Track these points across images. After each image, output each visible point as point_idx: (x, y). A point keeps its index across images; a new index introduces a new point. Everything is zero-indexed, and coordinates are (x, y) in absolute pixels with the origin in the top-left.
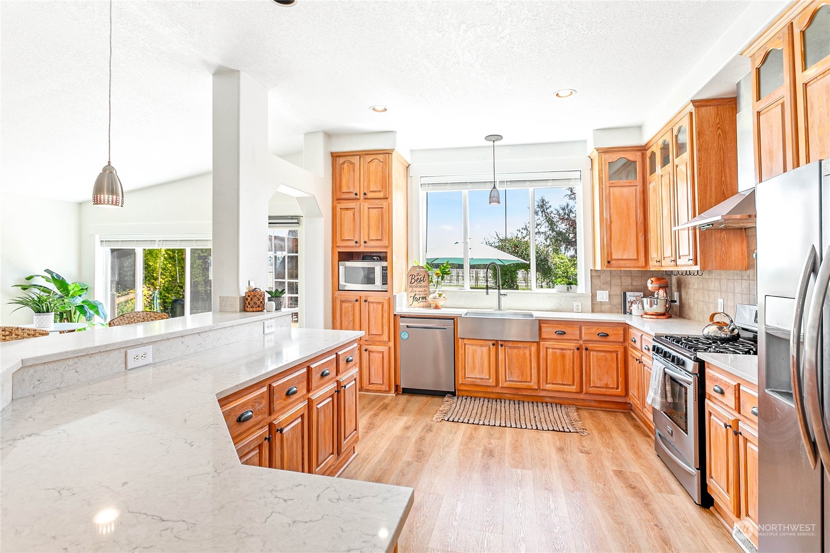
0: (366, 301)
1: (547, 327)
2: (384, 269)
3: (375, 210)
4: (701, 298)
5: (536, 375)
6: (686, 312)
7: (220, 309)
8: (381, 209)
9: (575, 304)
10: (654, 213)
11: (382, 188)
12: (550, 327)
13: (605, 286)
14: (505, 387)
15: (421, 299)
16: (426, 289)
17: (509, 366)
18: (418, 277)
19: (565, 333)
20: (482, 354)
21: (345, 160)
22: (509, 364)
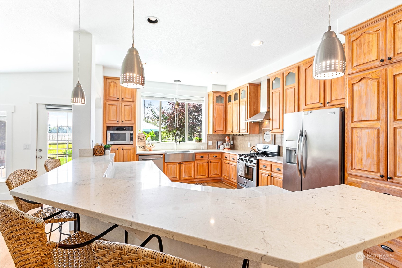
0: (122, 149)
1: (198, 155)
2: (132, 134)
3: (128, 107)
4: (242, 143)
5: (194, 174)
6: (236, 147)
7: (79, 155)
8: (131, 107)
9: (202, 146)
10: (230, 115)
11: (132, 97)
12: (199, 155)
13: (211, 140)
14: (183, 180)
15: (142, 147)
16: (144, 143)
17: (184, 171)
18: (141, 137)
19: (203, 157)
20: (174, 168)
21: (112, 81)
22: (184, 170)
